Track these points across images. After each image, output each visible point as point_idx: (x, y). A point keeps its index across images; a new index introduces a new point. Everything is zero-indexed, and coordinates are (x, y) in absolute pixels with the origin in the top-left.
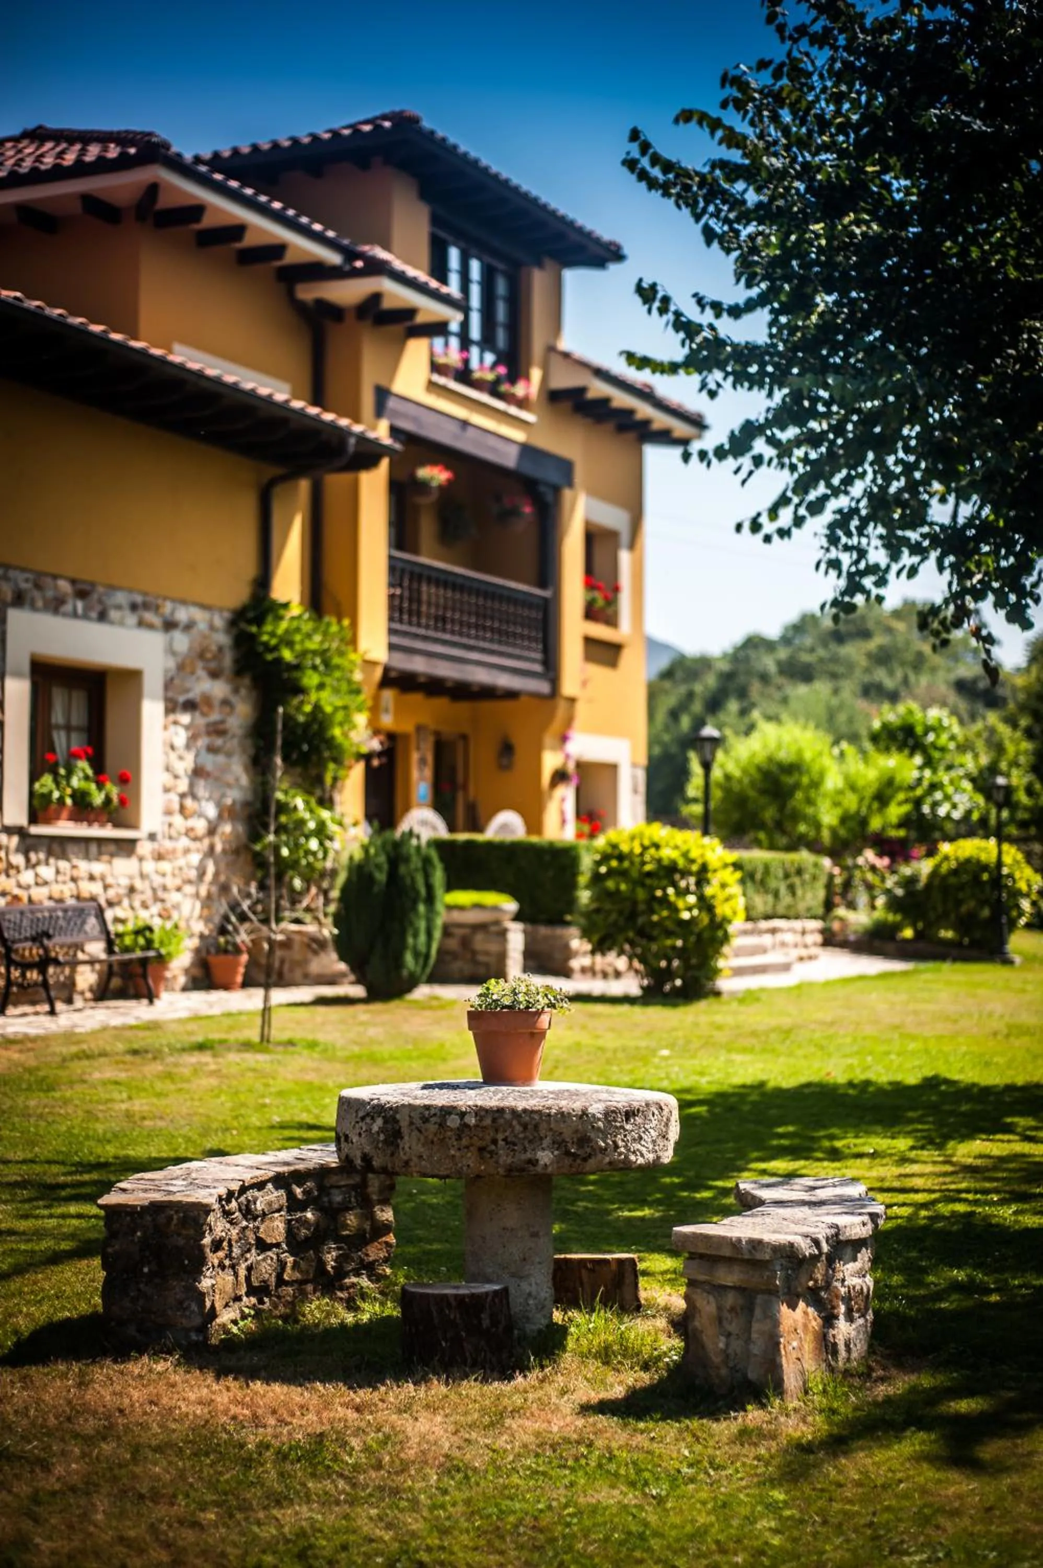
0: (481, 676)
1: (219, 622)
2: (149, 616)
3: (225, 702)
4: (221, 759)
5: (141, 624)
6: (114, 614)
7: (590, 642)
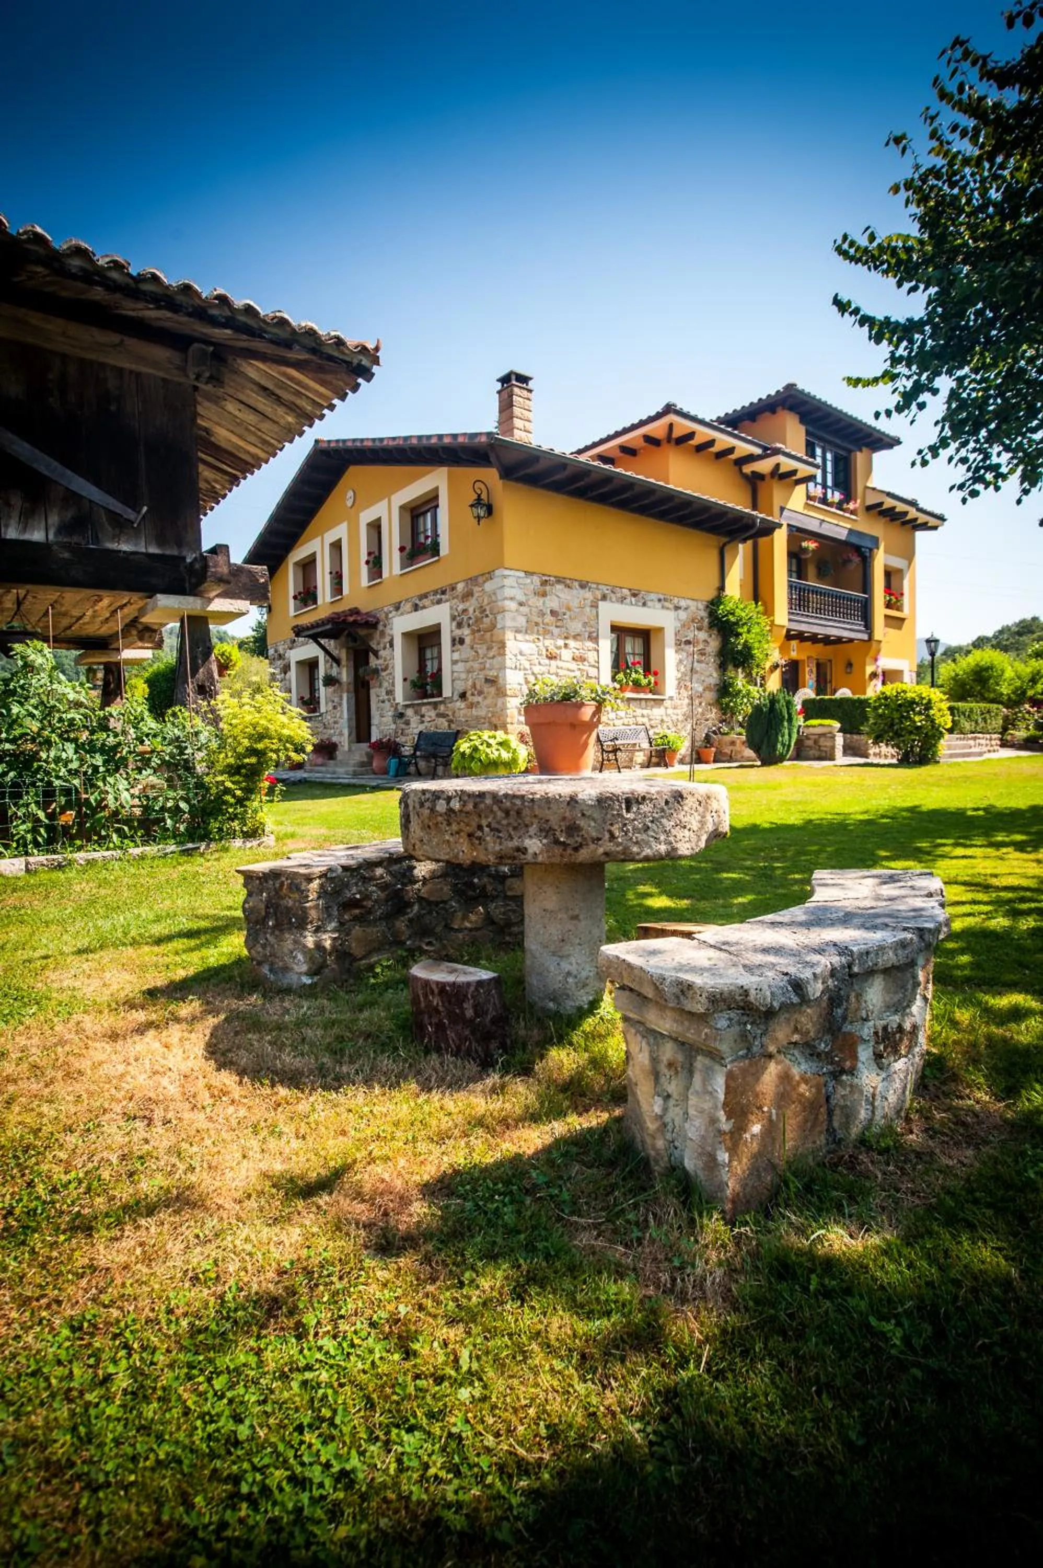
0: (834, 632)
1: (701, 606)
2: (667, 604)
3: (705, 641)
4: (703, 665)
5: (663, 607)
6: (649, 603)
7: (887, 617)
